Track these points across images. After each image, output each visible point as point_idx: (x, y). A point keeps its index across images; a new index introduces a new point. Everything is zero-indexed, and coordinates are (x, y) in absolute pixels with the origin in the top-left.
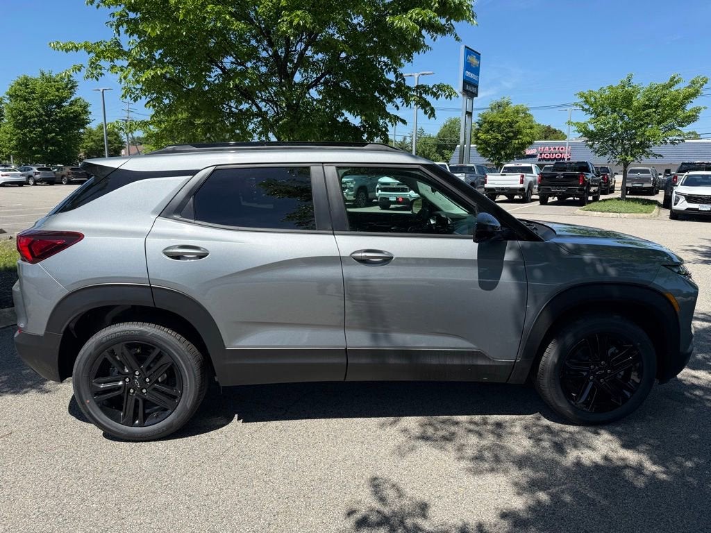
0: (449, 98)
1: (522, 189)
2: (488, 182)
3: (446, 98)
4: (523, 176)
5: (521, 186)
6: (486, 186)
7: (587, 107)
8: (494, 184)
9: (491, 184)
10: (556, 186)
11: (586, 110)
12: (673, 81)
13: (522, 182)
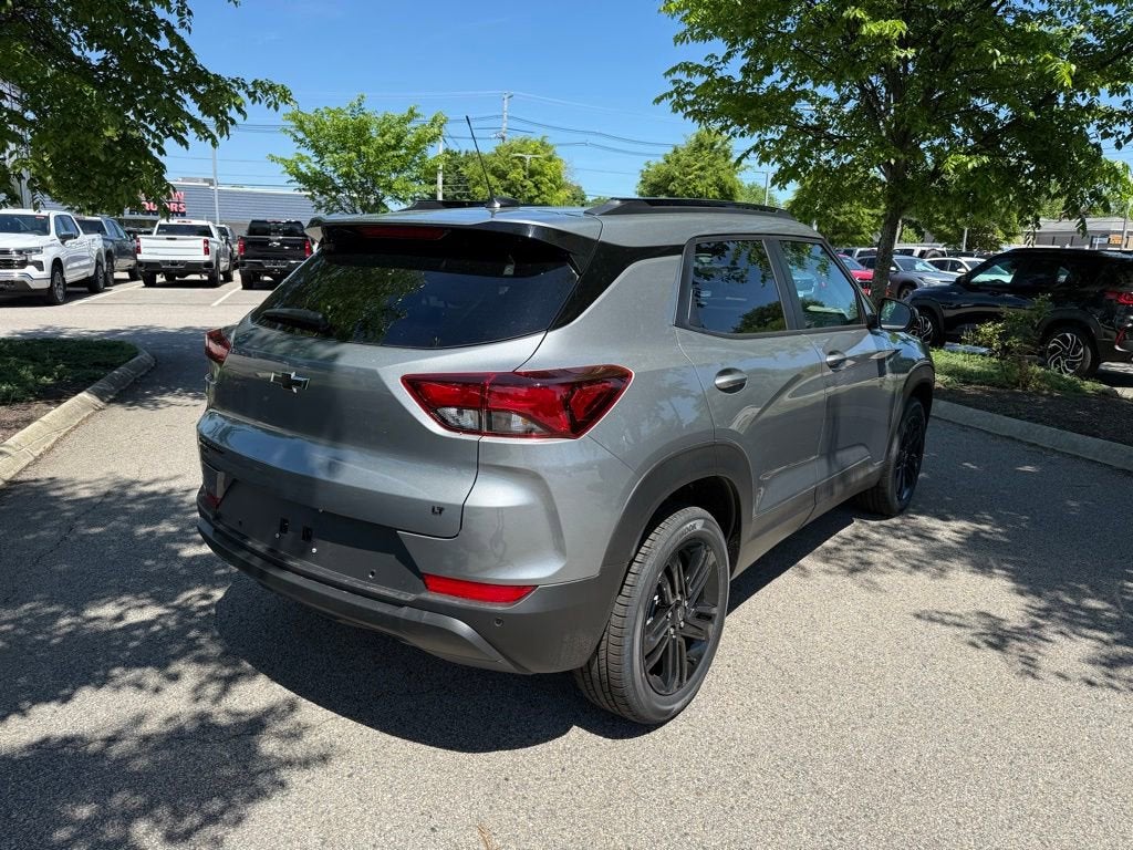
0: (272, 107)
1: (208, 264)
2: (143, 250)
3: (269, 106)
4: (206, 242)
5: (207, 258)
6: (140, 257)
7: (301, 135)
8: (156, 254)
9: (150, 254)
10: (269, 259)
11: (301, 141)
12: (412, 114)
13: (207, 251)
